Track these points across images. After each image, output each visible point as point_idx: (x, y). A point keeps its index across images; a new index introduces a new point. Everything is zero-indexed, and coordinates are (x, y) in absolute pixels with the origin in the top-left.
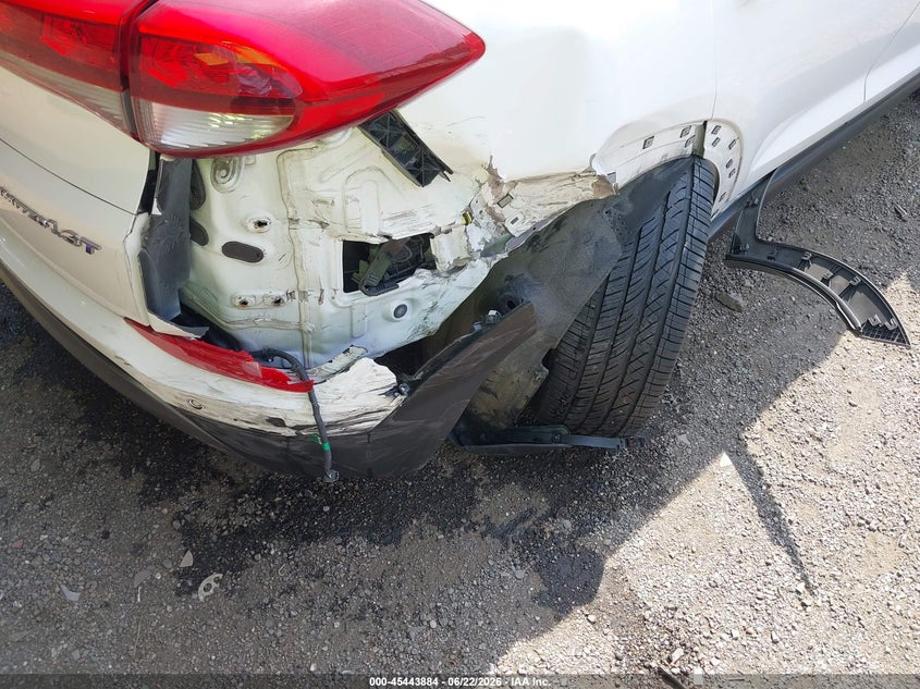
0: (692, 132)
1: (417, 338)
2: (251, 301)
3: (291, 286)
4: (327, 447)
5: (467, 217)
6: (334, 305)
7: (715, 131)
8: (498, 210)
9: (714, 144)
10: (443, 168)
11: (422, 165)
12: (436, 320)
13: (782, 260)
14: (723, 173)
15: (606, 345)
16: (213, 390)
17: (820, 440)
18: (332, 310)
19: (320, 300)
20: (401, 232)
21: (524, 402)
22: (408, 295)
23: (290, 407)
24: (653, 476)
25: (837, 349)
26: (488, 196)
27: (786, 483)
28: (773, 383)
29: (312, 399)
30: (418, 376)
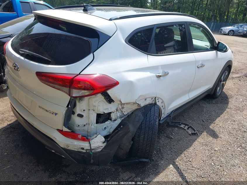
0: (153, 99)
1: (108, 134)
2: (80, 125)
3: (87, 122)
4: (92, 154)
5: (117, 110)
6: (94, 126)
7: (158, 99)
8: (122, 110)
9: (158, 102)
10: (113, 101)
11: (110, 100)
12: (112, 130)
13: (176, 125)
14: (162, 108)
15: (143, 136)
16: (72, 142)
17: (190, 161)
18: (94, 127)
19: (92, 125)
20: (106, 112)
21: (129, 150)
22: (107, 125)
23: (85, 145)
24: (156, 169)
25: (193, 145)
26: (120, 107)
27: (184, 169)
28: (180, 152)
29: (90, 143)
30: (109, 139)
